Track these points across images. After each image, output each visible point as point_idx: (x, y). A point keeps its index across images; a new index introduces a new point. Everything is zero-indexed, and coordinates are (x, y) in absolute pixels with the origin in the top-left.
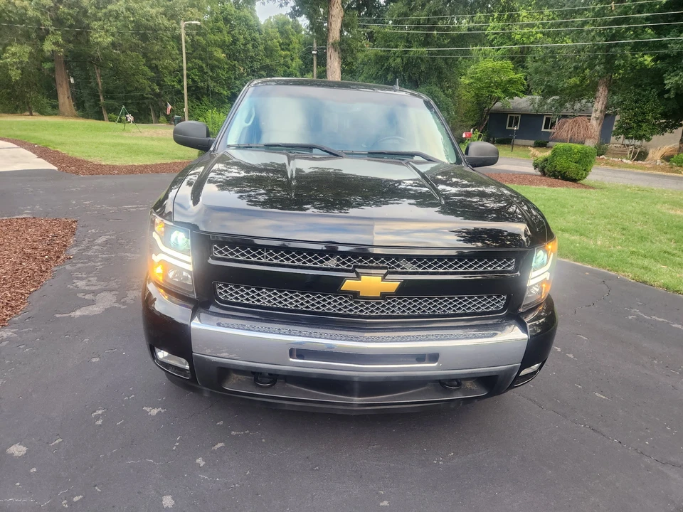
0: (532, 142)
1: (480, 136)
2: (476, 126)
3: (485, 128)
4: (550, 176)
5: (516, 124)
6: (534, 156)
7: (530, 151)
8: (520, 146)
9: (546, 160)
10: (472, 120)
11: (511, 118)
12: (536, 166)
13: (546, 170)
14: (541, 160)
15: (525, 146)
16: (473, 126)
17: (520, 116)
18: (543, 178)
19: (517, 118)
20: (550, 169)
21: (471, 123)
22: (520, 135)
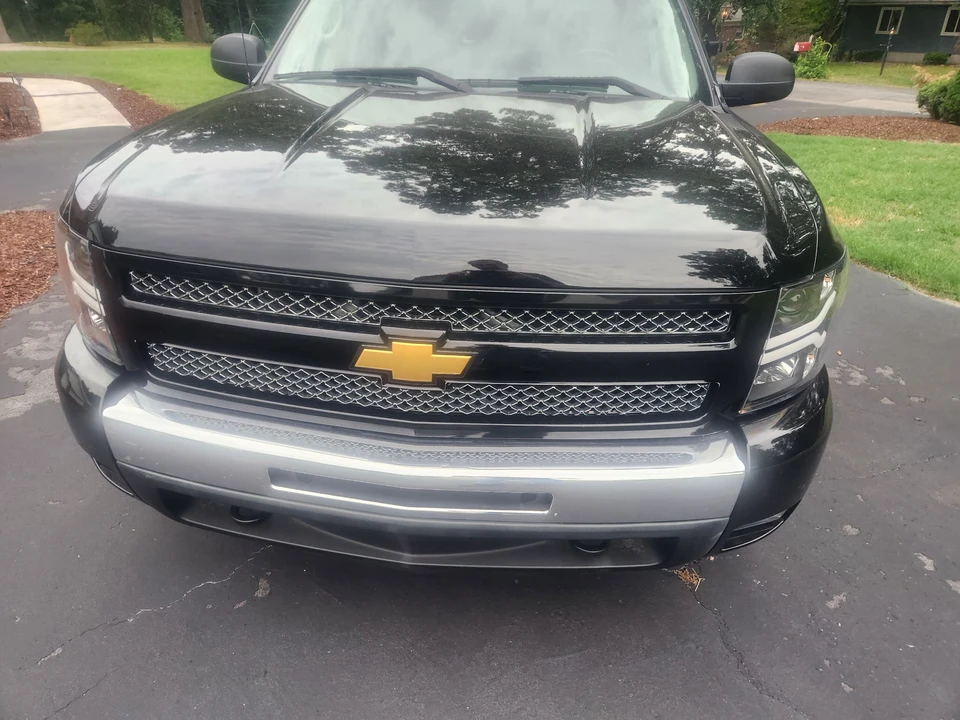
0: (921, 56)
1: (827, 48)
2: (823, 31)
3: (837, 35)
4: (947, 121)
5: (895, 24)
6: (922, 82)
7: (916, 72)
8: (898, 63)
9: (944, 90)
10: (816, 21)
11: (887, 13)
12: (922, 102)
13: (940, 109)
14: (935, 89)
15: (906, 63)
16: (814, 31)
17: (903, 9)
18: (935, 124)
19: (897, 14)
20: (949, 108)
21: (812, 25)
22: (899, 44)
